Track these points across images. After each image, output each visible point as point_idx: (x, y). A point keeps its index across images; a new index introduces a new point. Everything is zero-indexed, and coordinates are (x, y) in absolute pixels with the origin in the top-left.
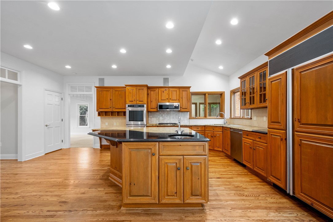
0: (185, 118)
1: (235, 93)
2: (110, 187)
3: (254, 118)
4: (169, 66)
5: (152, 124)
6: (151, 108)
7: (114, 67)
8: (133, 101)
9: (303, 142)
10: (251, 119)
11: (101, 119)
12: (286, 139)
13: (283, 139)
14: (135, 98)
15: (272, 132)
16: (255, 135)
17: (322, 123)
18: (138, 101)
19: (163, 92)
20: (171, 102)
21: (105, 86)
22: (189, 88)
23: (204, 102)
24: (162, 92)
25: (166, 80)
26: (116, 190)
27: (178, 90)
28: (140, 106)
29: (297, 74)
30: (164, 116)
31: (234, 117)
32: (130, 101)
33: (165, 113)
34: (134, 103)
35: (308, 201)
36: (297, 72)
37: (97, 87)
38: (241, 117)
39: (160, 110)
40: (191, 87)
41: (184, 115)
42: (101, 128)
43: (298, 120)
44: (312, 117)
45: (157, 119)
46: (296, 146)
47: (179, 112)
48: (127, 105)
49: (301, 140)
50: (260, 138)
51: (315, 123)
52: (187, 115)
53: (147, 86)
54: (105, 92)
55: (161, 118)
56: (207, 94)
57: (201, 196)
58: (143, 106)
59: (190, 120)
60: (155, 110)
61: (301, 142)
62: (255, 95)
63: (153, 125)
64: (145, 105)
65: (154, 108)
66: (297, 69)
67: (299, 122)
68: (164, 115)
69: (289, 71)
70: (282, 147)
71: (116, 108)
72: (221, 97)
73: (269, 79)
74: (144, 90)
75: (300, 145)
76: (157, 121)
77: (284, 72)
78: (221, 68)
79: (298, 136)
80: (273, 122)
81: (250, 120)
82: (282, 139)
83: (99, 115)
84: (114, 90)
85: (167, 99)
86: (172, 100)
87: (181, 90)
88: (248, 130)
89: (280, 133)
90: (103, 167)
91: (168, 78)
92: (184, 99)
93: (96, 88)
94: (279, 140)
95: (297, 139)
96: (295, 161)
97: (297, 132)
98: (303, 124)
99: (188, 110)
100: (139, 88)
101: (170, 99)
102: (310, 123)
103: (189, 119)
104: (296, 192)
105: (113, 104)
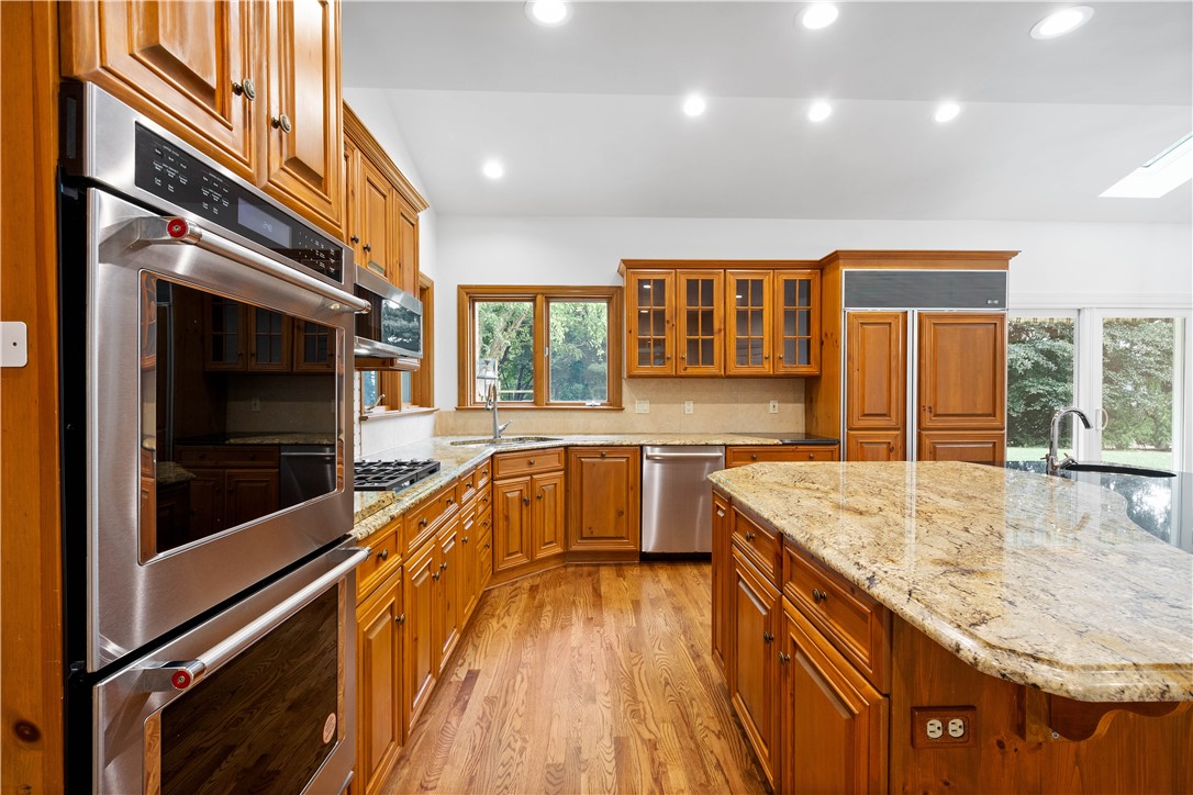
29: (929, 325)
36: (930, 322)
43: (931, 409)
61: (935, 448)
67: (932, 413)
69: (913, 313)
77: (899, 310)
79: (930, 437)
97: (928, 430)
98: (938, 416)
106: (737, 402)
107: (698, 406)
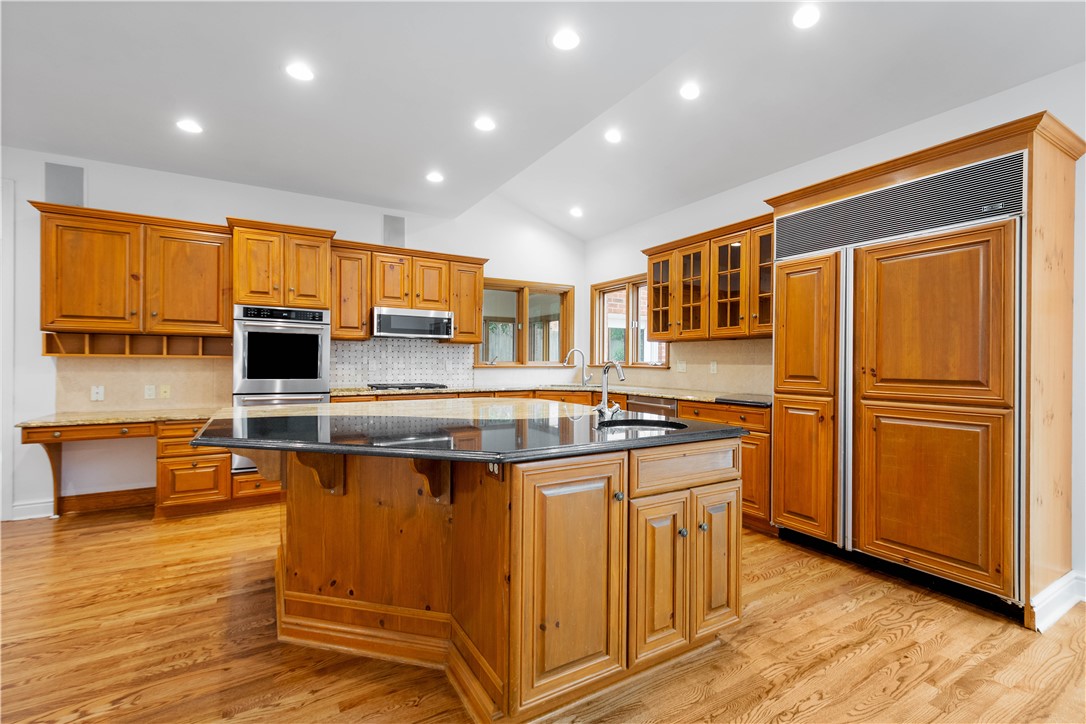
0: (461, 366)
1: (604, 293)
2: (333, 678)
3: (679, 367)
4: (435, 177)
5: (355, 390)
6: (341, 327)
7: (189, 126)
8: (267, 293)
9: (883, 421)
10: (669, 368)
11: (59, 369)
12: (834, 418)
13: (826, 417)
14: (276, 279)
15: (790, 403)
16: (727, 411)
17: (937, 378)
18: (291, 296)
19: (392, 267)
20: (419, 305)
21: (85, 206)
22: (480, 262)
23: (514, 315)
24: (387, 268)
25: (394, 224)
26: (374, 680)
27: (444, 266)
28: (301, 316)
29: (869, 262)
30: (383, 356)
31: (606, 360)
32: (252, 292)
33: (390, 347)
34: (274, 301)
35: (894, 555)
36: (869, 258)
37: (43, 208)
38: (630, 364)
39: (382, 334)
40: (487, 260)
41: (456, 355)
42: (57, 414)
43: (873, 370)
44: (911, 364)
45: (359, 367)
46: (866, 432)
47: (440, 345)
48: (238, 311)
49: (877, 417)
50: (744, 420)
51: (918, 377)
52: (465, 355)
53: (330, 235)
54: (98, 237)
55: (374, 365)
56: (526, 291)
57: (728, 606)
58: (317, 317)
59: (477, 372)
60: (361, 334)
61: (878, 423)
62: (703, 305)
63: (359, 390)
64: (324, 312)
65: (356, 325)
66: (871, 251)
67: (875, 376)
68: (384, 353)
69: (847, 252)
70: (824, 437)
71: (166, 318)
72: (562, 303)
73: (781, 267)
74: (321, 250)
75: (875, 429)
76: (359, 376)
77: (830, 252)
78: (577, 212)
79: (870, 408)
80: (792, 377)
81: (664, 373)
82: (822, 417)
83: (51, 347)
84: (156, 235)
85: (407, 295)
86: (425, 300)
87: (455, 266)
88: (702, 400)
89: (815, 403)
90: (189, 600)
91: (403, 219)
92: (464, 299)
93: (37, 213)
94: (814, 421)
95: (867, 416)
96: (862, 467)
97: (865, 398)
98: (883, 381)
99: (476, 340)
100: (296, 240)
101: (418, 296)
102: (906, 378)
103: (474, 367)
104: (863, 539)
105: (148, 297)
106: (754, 363)
107: (721, 366)
